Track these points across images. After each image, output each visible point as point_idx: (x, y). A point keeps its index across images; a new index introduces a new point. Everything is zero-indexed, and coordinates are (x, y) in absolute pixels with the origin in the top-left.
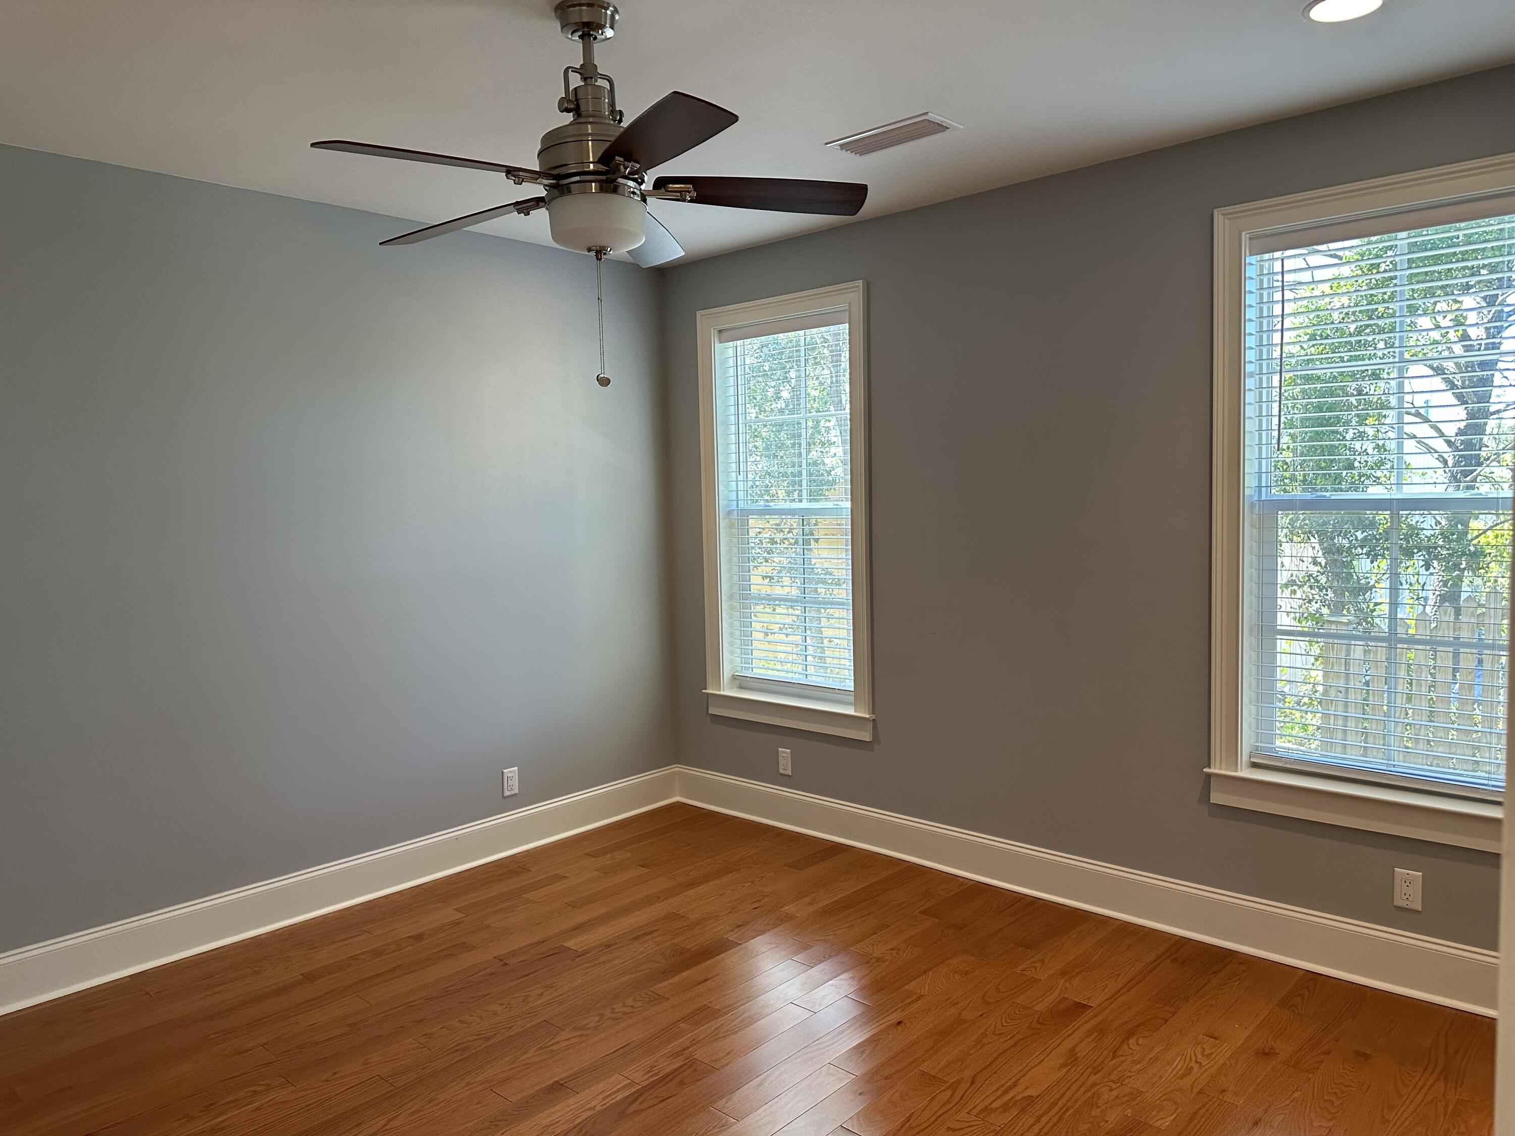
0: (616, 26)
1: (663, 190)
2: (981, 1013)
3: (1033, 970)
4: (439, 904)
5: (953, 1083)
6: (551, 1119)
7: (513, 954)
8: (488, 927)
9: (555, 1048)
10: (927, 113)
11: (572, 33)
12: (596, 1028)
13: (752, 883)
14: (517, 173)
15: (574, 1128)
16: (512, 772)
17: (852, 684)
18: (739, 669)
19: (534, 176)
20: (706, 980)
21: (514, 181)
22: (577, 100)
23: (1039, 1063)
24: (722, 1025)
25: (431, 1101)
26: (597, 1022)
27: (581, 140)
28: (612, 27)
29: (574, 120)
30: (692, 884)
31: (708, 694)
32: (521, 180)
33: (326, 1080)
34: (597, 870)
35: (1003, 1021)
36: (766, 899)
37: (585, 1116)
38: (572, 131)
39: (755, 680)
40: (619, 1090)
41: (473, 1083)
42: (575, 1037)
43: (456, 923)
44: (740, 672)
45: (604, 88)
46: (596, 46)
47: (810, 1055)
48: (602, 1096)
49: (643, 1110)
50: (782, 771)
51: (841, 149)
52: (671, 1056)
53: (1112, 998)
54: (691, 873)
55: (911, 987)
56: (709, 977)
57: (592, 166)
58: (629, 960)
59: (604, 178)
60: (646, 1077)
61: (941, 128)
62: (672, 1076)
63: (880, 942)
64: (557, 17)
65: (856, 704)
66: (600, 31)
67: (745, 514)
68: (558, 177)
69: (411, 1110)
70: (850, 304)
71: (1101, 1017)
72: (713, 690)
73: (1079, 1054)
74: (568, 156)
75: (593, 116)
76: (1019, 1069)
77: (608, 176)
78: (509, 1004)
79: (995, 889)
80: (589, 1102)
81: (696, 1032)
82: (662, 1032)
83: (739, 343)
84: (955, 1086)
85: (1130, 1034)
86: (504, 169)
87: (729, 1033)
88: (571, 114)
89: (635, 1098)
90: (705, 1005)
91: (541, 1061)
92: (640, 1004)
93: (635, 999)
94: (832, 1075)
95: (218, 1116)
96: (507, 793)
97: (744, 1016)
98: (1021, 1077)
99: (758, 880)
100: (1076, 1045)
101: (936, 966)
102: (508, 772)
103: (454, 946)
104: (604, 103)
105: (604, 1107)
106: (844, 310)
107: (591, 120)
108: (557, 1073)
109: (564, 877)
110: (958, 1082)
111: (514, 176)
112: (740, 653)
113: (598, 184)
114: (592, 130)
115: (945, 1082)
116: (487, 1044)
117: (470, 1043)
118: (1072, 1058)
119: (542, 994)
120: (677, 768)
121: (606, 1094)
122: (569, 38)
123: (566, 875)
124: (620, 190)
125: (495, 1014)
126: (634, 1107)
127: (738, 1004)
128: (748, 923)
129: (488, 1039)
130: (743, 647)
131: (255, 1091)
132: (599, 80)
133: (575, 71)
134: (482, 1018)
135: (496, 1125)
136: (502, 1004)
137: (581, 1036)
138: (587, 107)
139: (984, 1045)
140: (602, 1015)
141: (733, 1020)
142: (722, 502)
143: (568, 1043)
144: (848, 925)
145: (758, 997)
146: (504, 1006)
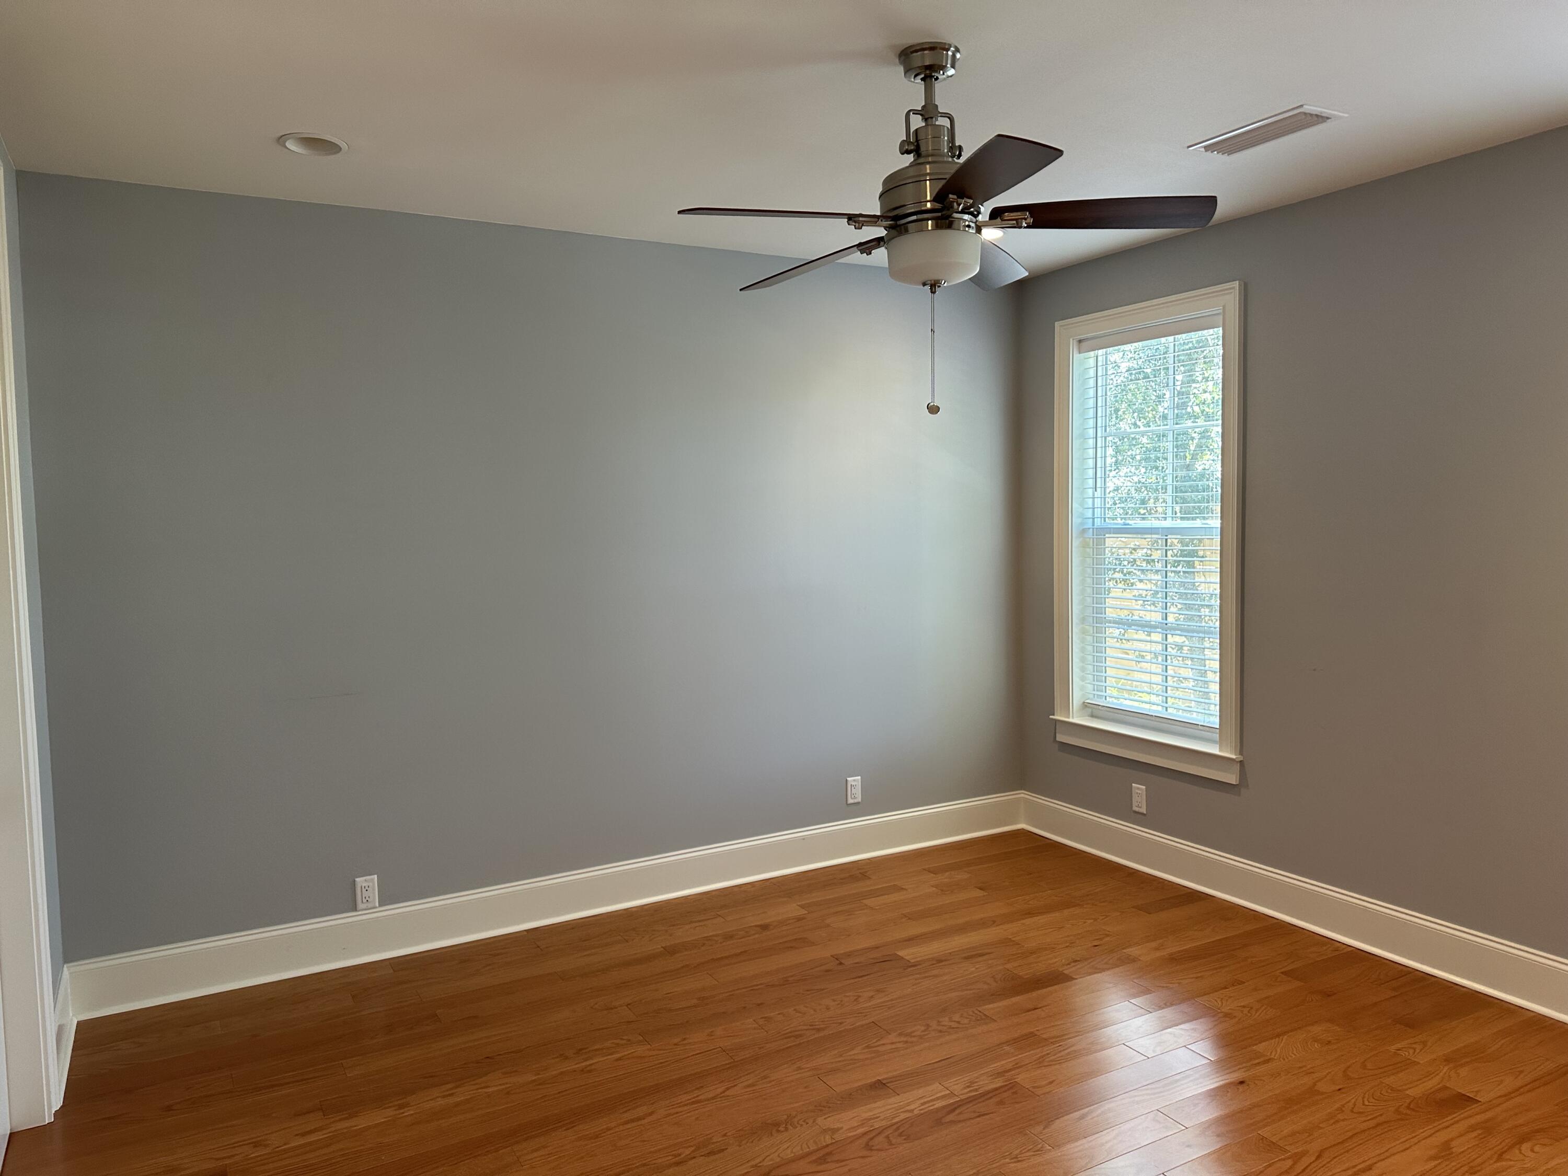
0: (957, 65)
1: (999, 220)
2: (1338, 1087)
3: (1411, 1051)
4: (785, 899)
5: (1295, 1153)
6: (871, 1114)
7: (849, 955)
8: (828, 926)
9: (881, 1049)
10: (1302, 106)
11: (916, 76)
12: (921, 1037)
13: (1095, 920)
14: (856, 219)
15: (892, 1125)
16: (855, 781)
17: (1217, 720)
18: (1091, 696)
19: (872, 220)
20: (1035, 1009)
21: (855, 226)
22: (917, 141)
23: (1402, 1151)
24: (1048, 1054)
25: (765, 1077)
26: (923, 1031)
27: (920, 181)
28: (953, 66)
29: (914, 160)
30: (1030, 913)
31: (1056, 721)
32: (861, 224)
33: (675, 1044)
34: (936, 886)
35: (1365, 1100)
36: (1107, 939)
37: (903, 1116)
38: (912, 172)
39: (1107, 709)
40: (938, 1099)
41: (803, 1069)
42: (899, 1042)
43: (799, 919)
44: (1092, 700)
45: (944, 126)
46: (938, 86)
47: (1137, 1099)
48: (922, 1101)
49: (960, 1121)
50: (1135, 808)
51: (1206, 151)
52: (991, 1076)
53: (1508, 1096)
54: (1030, 902)
55: (1261, 1047)
56: (1040, 1006)
57: (929, 205)
58: (959, 977)
59: (940, 214)
60: (966, 1091)
61: (1320, 119)
62: (991, 1095)
63: (1230, 997)
64: (901, 63)
65: (1221, 743)
66: (941, 72)
67: (1103, 532)
68: (896, 218)
69: (746, 1083)
70: (1224, 307)
71: (1489, 1115)
72: (1061, 716)
73: (1454, 1150)
74: (907, 197)
75: (932, 155)
76: (1378, 1152)
77: (944, 213)
78: (842, 1001)
79: (1378, 959)
80: (908, 1104)
81: (1020, 1056)
82: (986, 1052)
83: (1101, 352)
84: (1297, 1157)
85: (1522, 1140)
86: (846, 217)
87: (1054, 1063)
88: (912, 154)
89: (952, 1109)
90: (1032, 1033)
91: (867, 1059)
92: (966, 1021)
93: (962, 1016)
94: (1159, 1122)
95: (586, 1060)
96: (850, 801)
97: (1072, 1049)
98: (1379, 1161)
99: (1101, 918)
100: (1452, 1140)
101: (1292, 1031)
102: (851, 781)
103: (796, 939)
104: (944, 141)
105: (922, 1112)
106: (1218, 314)
107: (930, 159)
108: (881, 1073)
109: (903, 889)
110: (1304, 1154)
111: (855, 222)
112: (1092, 679)
113: (934, 221)
114: (930, 170)
115: (1286, 1151)
116: (816, 1036)
117: (802, 1032)
118: (1445, 1152)
119: (872, 997)
120: (1023, 794)
121: (926, 1100)
122: (912, 81)
123: (904, 887)
124: (955, 225)
125: (828, 1008)
126: (951, 1117)
127: (1066, 1037)
128: (1086, 959)
129: (819, 1030)
130: (1096, 673)
131: (618, 1044)
132: (939, 118)
133: (916, 112)
134: (815, 1010)
135: (821, 1110)
136: (834, 1000)
137: (906, 1042)
138: (927, 146)
139: (1337, 1121)
140: (928, 1026)
141: (1060, 1051)
142: (1075, 521)
143: (894, 1046)
144: (1195, 975)
145: (1088, 1032)
146: (836, 1003)
